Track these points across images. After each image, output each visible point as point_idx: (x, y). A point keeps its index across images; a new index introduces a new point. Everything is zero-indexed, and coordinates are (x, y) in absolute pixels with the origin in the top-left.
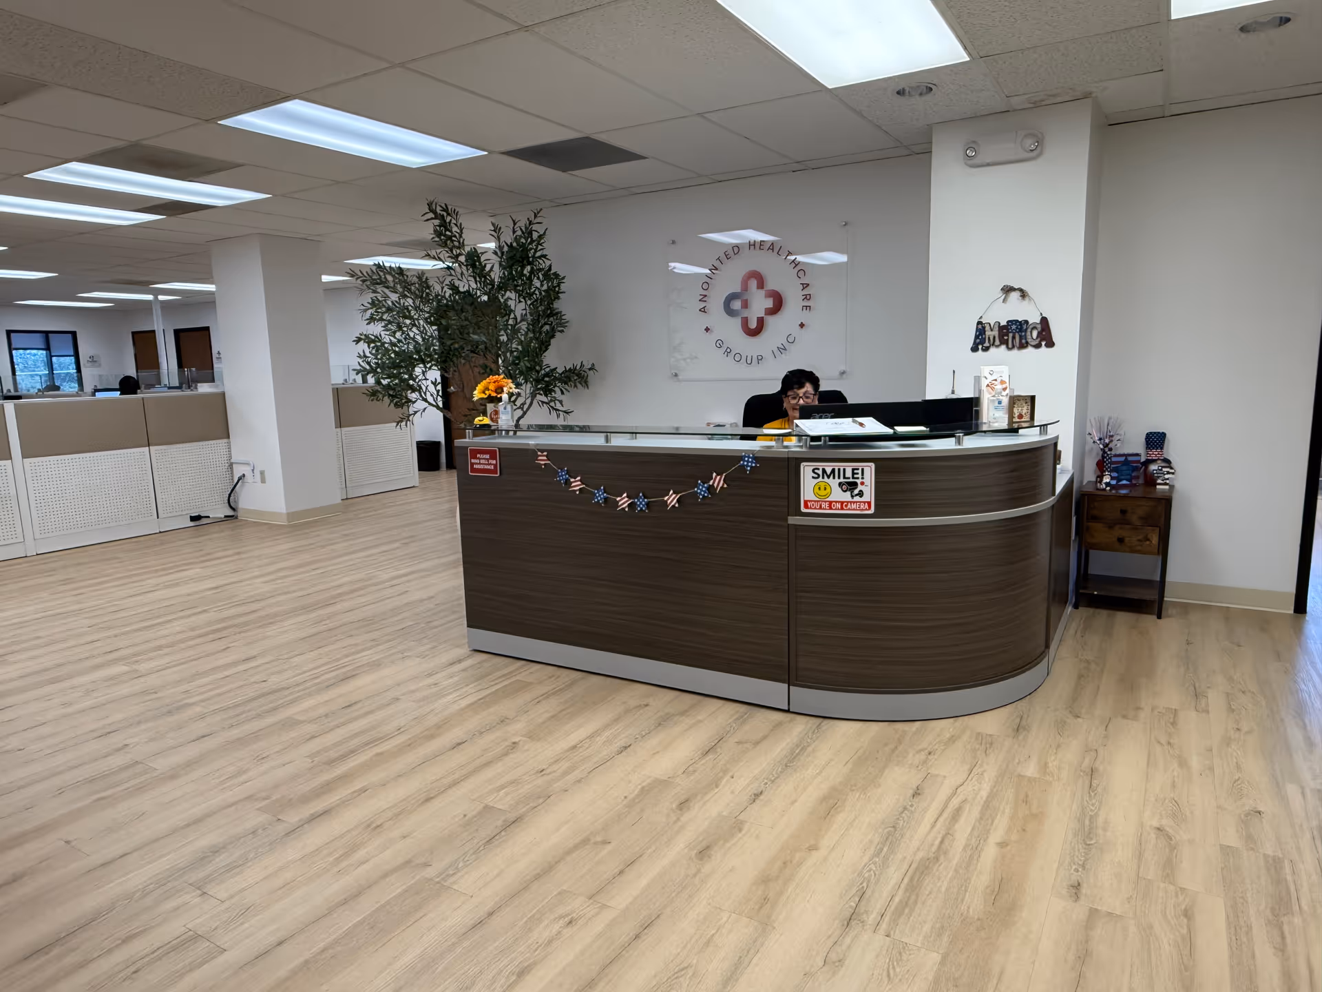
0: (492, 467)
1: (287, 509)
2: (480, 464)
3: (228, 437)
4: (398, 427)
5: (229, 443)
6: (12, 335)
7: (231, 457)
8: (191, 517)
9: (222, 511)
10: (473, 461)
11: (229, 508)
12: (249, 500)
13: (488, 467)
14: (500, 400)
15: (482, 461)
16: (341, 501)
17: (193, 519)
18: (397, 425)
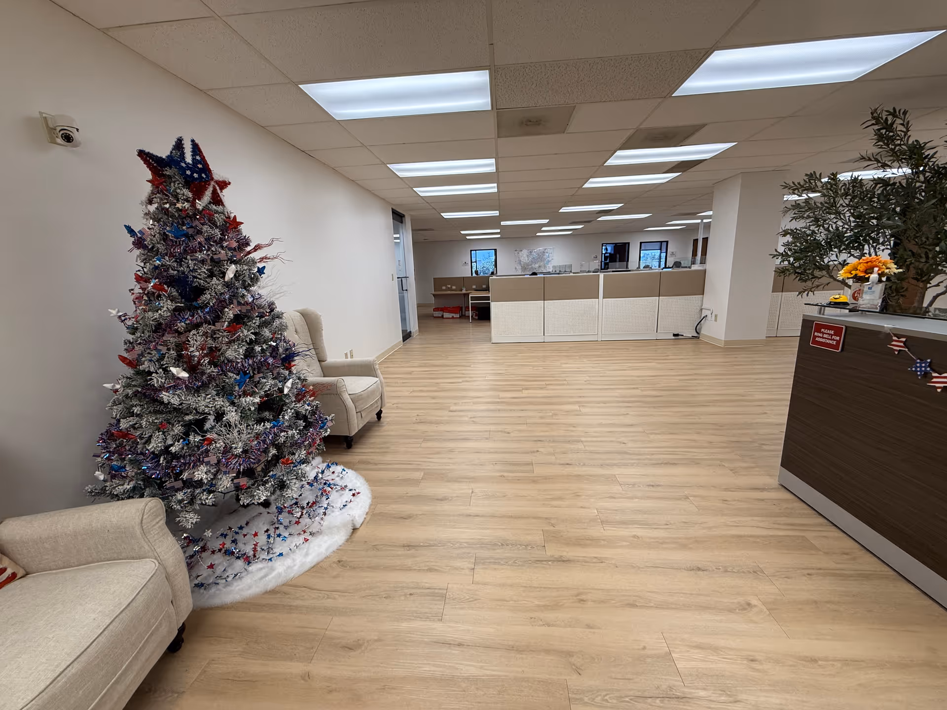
0: (835, 343)
1: (725, 338)
2: (823, 338)
3: (703, 294)
4: (800, 296)
5: (703, 297)
6: (642, 244)
7: (702, 305)
8: (674, 334)
9: (692, 333)
10: (816, 334)
11: (695, 330)
12: (707, 330)
13: (831, 342)
14: (867, 280)
15: (825, 336)
16: (765, 338)
17: (674, 335)
18: (799, 293)
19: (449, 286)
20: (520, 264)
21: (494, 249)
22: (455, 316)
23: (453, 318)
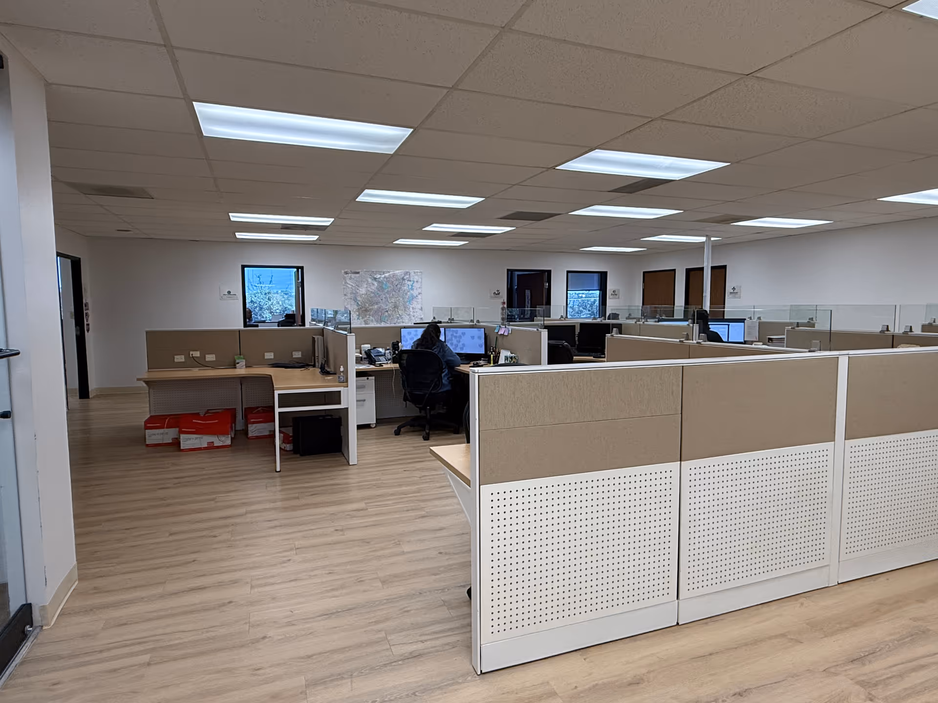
19: (197, 354)
20: (355, 300)
21: (298, 268)
22: (218, 441)
23: (211, 447)
